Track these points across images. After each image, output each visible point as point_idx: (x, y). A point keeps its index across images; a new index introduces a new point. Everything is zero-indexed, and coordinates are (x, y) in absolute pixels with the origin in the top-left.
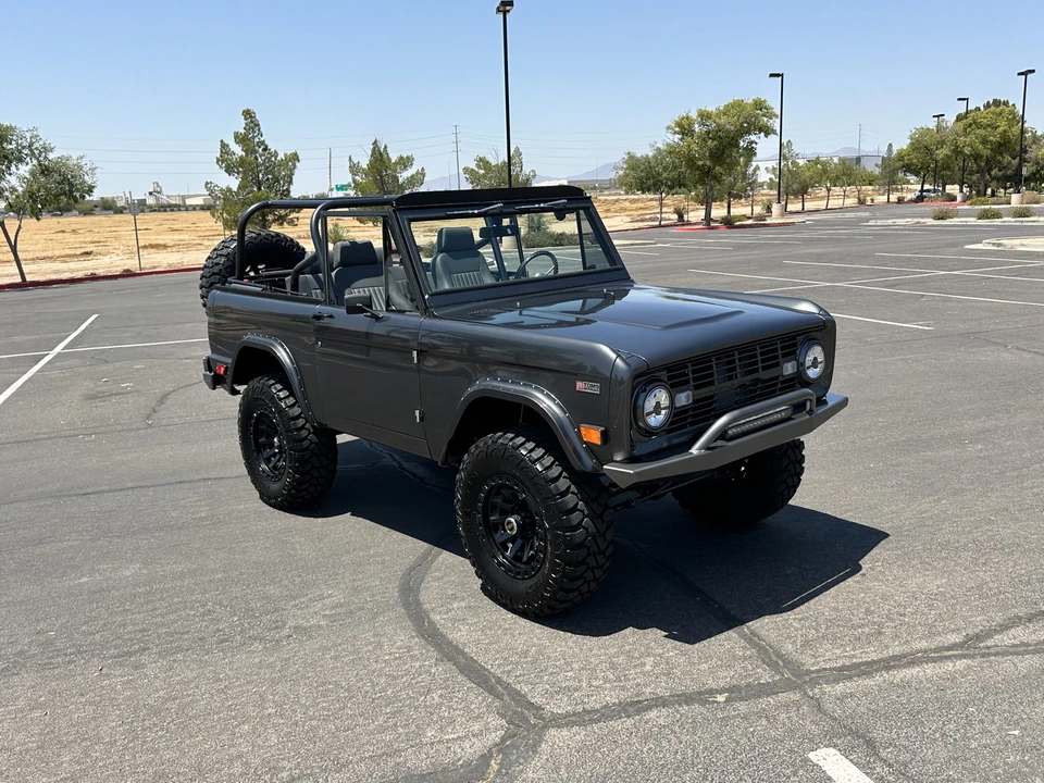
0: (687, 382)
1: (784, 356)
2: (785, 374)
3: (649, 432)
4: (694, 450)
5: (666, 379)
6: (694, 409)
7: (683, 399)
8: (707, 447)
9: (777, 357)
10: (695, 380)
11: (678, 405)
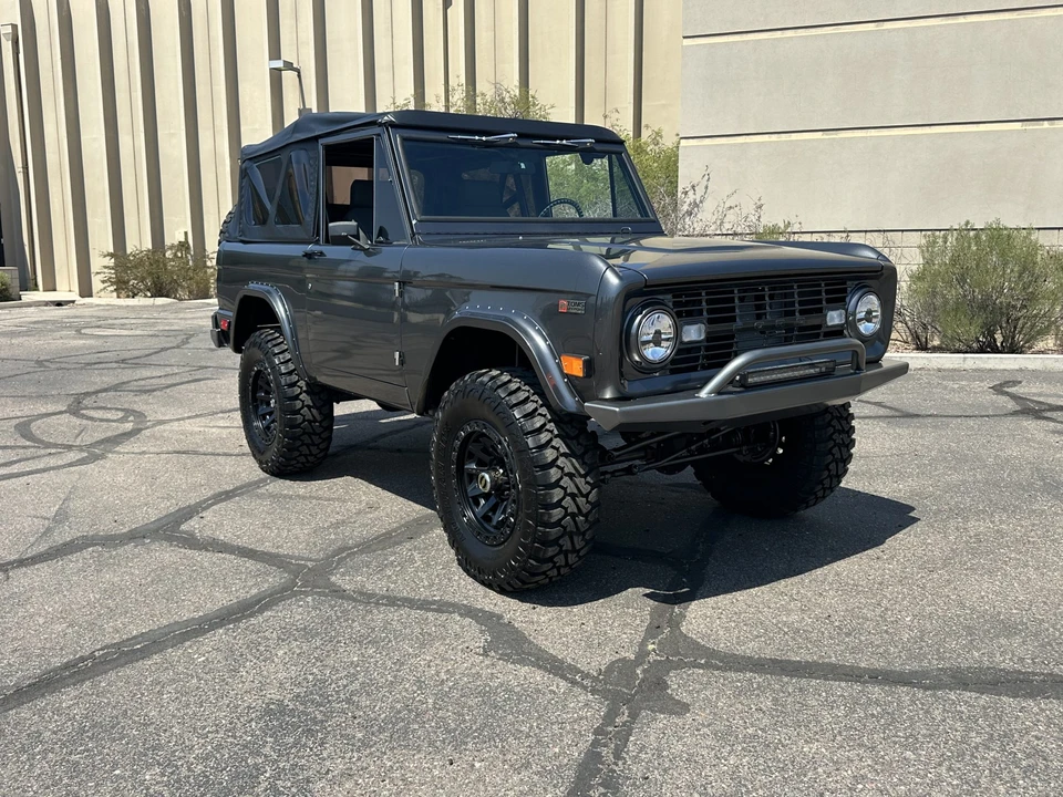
0: (700, 313)
1: (828, 301)
2: (830, 324)
3: (647, 368)
4: (704, 394)
5: (670, 304)
6: (707, 349)
7: (694, 333)
8: (719, 391)
9: (820, 301)
10: (710, 311)
11: (686, 339)
